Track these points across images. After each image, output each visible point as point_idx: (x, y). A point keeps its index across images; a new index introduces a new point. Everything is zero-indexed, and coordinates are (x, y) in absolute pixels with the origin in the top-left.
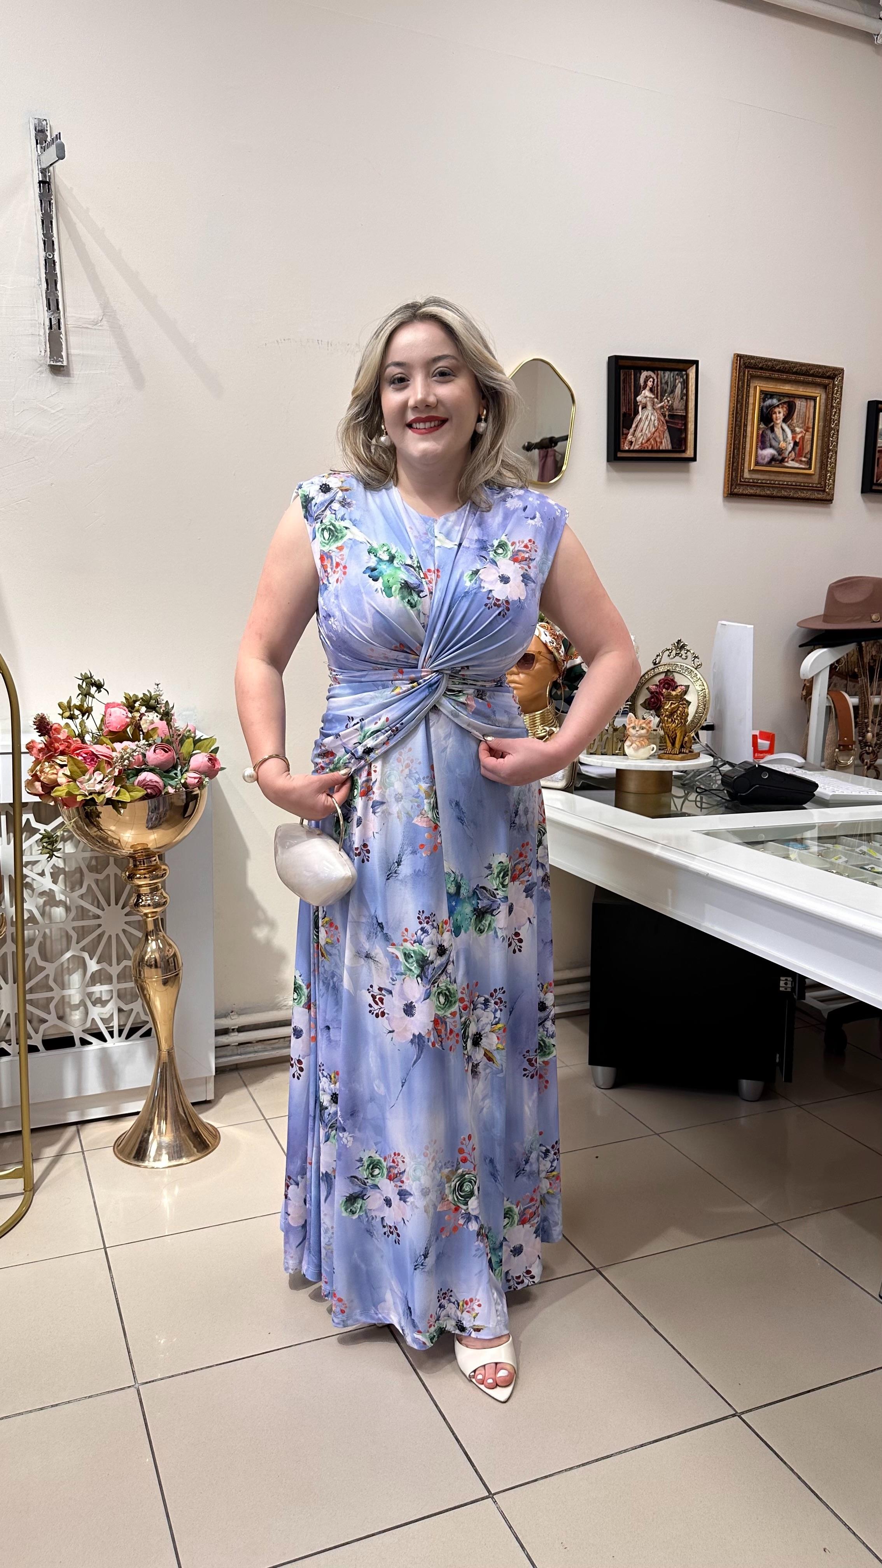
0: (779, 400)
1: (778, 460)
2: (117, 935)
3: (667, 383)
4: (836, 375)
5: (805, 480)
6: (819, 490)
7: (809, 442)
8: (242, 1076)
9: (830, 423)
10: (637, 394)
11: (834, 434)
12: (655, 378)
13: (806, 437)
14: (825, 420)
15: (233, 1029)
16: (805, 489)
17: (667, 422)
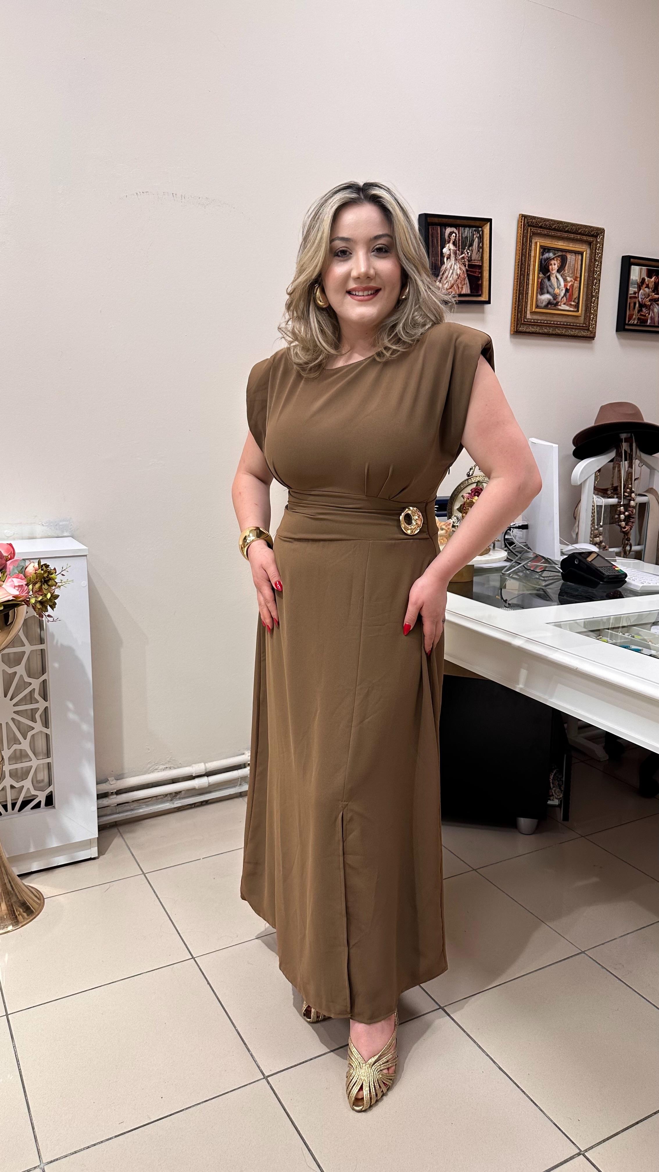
0: (554, 254)
1: (552, 304)
2: (7, 723)
3: (466, 237)
4: (598, 234)
5: (573, 321)
6: (584, 329)
7: (577, 289)
8: (121, 831)
9: (594, 273)
10: (443, 247)
11: (596, 283)
12: (457, 233)
13: (575, 285)
14: (589, 271)
15: (112, 793)
16: (572, 328)
17: (467, 271)
